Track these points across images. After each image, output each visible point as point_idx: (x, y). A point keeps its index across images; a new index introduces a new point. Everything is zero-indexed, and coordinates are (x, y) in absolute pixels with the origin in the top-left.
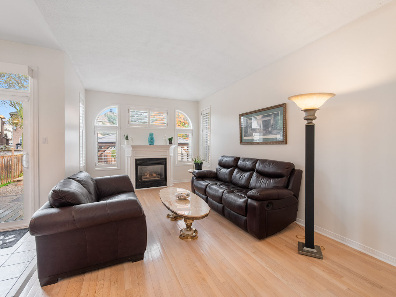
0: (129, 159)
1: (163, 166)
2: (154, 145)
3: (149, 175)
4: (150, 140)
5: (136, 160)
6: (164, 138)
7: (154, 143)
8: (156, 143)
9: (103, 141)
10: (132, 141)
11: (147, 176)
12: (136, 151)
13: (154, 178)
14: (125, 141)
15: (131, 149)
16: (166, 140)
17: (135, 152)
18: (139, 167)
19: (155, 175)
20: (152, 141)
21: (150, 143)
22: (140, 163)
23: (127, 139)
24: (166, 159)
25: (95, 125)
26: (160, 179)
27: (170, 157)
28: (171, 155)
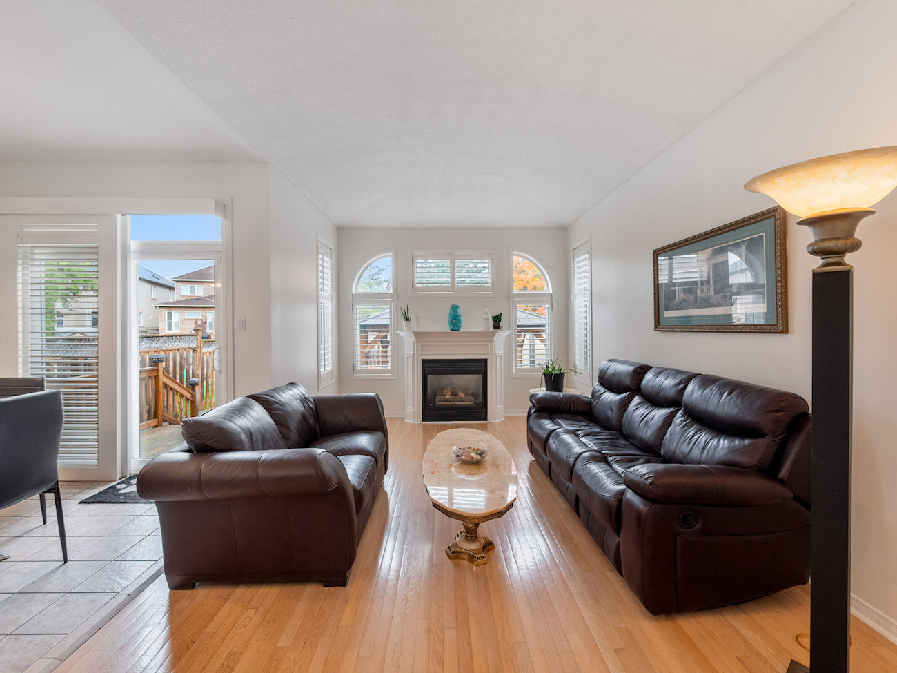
0: (411, 359)
1: (480, 377)
2: (461, 331)
3: (449, 394)
4: (452, 320)
5: (424, 362)
6: (483, 316)
7: (460, 327)
8: (465, 327)
9: (377, 324)
10: (418, 321)
11: (447, 397)
12: (422, 344)
13: (461, 401)
14: (404, 322)
15: (414, 339)
16: (488, 319)
17: (422, 346)
18: (430, 377)
19: (462, 395)
20: (455, 322)
21: (452, 327)
22: (431, 368)
23: (407, 319)
24: (485, 361)
25: (354, 292)
26: (474, 406)
27: (496, 356)
28: (496, 352)
